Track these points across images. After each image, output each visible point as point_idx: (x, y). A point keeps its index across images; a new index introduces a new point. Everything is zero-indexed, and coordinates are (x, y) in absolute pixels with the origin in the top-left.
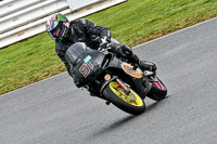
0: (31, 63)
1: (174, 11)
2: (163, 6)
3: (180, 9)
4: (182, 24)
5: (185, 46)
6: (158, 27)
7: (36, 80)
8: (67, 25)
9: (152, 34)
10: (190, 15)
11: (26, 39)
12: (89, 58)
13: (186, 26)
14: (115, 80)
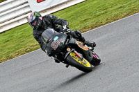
0: (8, 47)
1: (99, 13)
2: (92, 10)
3: (102, 12)
4: (104, 22)
5: (106, 35)
6: (89, 23)
7: (11, 58)
8: (41, 18)
9: (85, 28)
10: (109, 16)
11: (4, 32)
12: (57, 38)
13: (107, 23)
14: (73, 52)
